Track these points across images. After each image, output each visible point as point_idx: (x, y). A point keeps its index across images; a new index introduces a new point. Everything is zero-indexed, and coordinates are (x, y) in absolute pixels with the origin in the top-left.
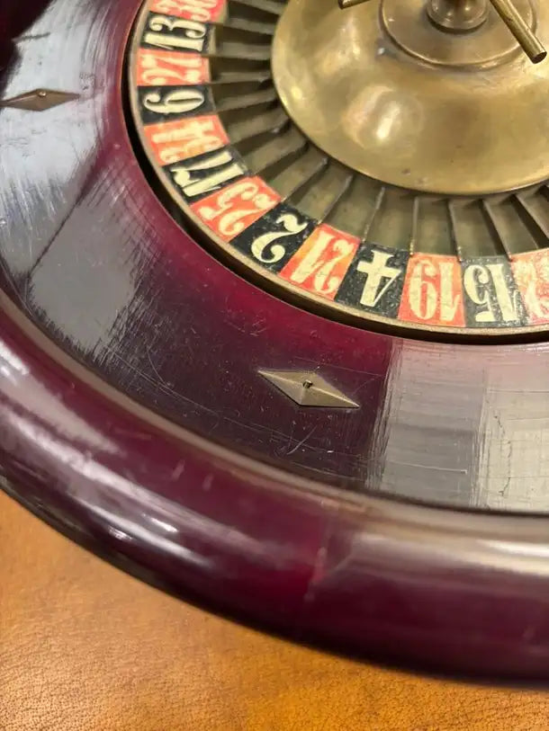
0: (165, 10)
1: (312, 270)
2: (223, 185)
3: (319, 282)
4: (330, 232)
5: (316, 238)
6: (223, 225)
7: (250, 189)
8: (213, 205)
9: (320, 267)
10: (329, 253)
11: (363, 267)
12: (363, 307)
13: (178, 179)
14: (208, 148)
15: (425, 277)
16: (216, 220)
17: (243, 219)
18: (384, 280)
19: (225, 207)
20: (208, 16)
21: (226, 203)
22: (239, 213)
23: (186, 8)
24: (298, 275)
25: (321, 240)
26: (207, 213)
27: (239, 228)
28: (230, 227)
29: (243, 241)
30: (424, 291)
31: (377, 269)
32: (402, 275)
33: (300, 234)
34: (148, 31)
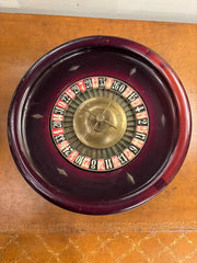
0: (120, 163)
1: (143, 116)
2: (141, 133)
3: (145, 114)
4: (137, 117)
6: (146, 129)
7: (138, 130)
10: (140, 115)
11: (139, 111)
13: (144, 138)
14: (137, 139)
15: (135, 104)
17: (143, 127)
20: (116, 157)
21: (143, 131)
23: (117, 161)
25: (139, 118)
26: (146, 131)
30: (137, 103)
31: (138, 109)
32: (137, 107)
33: (140, 120)
34: (125, 162)
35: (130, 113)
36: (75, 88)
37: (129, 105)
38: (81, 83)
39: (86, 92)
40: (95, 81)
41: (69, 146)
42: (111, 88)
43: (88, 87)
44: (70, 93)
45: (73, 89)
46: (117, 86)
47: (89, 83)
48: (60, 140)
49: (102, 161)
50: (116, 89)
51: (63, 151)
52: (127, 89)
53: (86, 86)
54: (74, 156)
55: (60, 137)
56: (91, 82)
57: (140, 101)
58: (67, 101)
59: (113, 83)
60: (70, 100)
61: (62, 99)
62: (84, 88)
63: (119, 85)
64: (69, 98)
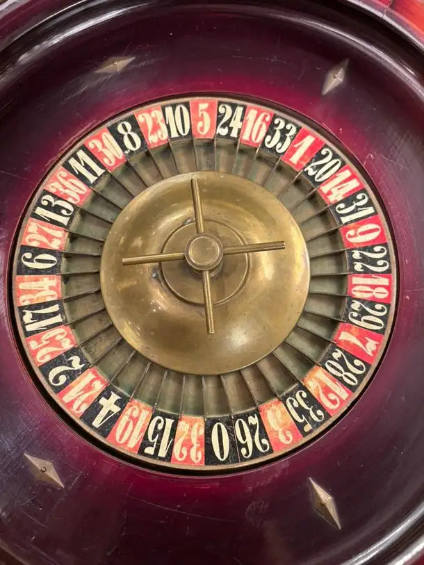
0: (53, 191)
2: (48, 328)
4: (94, 373)
5: (85, 376)
7: (62, 334)
8: (39, 341)
9: (80, 396)
10: (89, 387)
13: (24, 318)
15: (131, 417)
16: (37, 351)
17: (51, 353)
18: (110, 412)
19: (45, 343)
20: (78, 201)
21: (46, 340)
22: (51, 349)
23: (67, 191)
25: (89, 376)
27: (48, 359)
28: (43, 357)
29: (46, 368)
30: (128, 424)
31: (109, 405)
32: (120, 412)
33: (78, 371)
34: (39, 204)
36: (375, 316)
38: (371, 346)
40: (332, 397)
41: (239, 133)
42: (261, 414)
43: (337, 355)
44: (374, 287)
45: (378, 307)
46: (244, 438)
47: (347, 370)
48: (275, 131)
49: (110, 162)
50: (237, 423)
51: (242, 109)
52: (200, 455)
53: (345, 352)
54: (202, 119)
55: (282, 140)
56: (342, 377)
57: (120, 440)
58: (359, 254)
59: (268, 439)
60: (352, 265)
61: (377, 249)
62: (347, 342)
63: (241, 446)
64: (362, 270)
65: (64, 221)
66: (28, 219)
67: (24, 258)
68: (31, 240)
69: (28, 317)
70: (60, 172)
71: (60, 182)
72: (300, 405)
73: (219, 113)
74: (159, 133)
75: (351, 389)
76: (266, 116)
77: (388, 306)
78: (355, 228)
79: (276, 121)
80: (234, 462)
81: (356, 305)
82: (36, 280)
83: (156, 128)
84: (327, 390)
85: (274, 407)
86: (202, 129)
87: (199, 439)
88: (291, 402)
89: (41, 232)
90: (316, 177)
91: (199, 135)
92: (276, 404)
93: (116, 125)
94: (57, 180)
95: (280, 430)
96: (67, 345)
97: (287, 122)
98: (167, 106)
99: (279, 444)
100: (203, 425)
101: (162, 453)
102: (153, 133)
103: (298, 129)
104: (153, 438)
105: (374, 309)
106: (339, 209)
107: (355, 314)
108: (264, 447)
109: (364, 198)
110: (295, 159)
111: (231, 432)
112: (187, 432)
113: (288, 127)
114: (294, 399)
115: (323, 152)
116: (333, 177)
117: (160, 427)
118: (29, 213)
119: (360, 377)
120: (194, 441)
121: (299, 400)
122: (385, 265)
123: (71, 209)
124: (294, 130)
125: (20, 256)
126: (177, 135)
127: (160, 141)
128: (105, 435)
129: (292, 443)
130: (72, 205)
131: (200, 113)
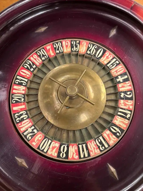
1: (128, 87)
2: (124, 109)
3: (129, 84)
4: (119, 89)
6: (131, 103)
7: (121, 105)
8: (129, 108)
9: (126, 86)
10: (123, 87)
11: (121, 81)
12: (128, 76)
14: (119, 117)
15: (117, 73)
16: (131, 105)
18: (121, 77)
19: (128, 106)
21: (127, 106)
22: (127, 103)
24: (130, 88)
25: (121, 89)
26: (131, 107)
27: (129, 101)
28: (130, 102)
29: (131, 99)
30: (119, 72)
31: (120, 79)
32: (119, 75)
33: (123, 93)
34: (105, 148)
35: (110, 84)
36: (41, 53)
37: (109, 74)
38: (49, 47)
39: (56, 58)
40: (67, 44)
41: (32, 127)
42: (86, 52)
43: (58, 52)
44: (35, 59)
45: (39, 54)
46: (94, 50)
47: (58, 47)
48: (21, 119)
49: (75, 147)
50: (93, 54)
51: (24, 134)
52: (106, 53)
53: (56, 51)
54: (38, 140)
55: (22, 115)
56: (61, 46)
57: (123, 69)
58: (31, 69)
59: (88, 46)
60: (35, 68)
61: (26, 67)
62: (53, 52)
63: (96, 49)
64: (34, 65)
65: (101, 138)
66: (112, 146)
67: (119, 134)
68: (115, 139)
69: (128, 116)
70: (93, 155)
71: (95, 151)
72: (75, 48)
73: (32, 138)
74: (54, 146)
75: (61, 42)
76: (20, 126)
77: (36, 52)
78: (26, 76)
79: (18, 121)
80: (100, 47)
81: (43, 59)
82: (120, 125)
83: (53, 148)
84: (67, 46)
85: (82, 52)
86: (40, 137)
87: (104, 57)
88: (77, 50)
89: (110, 139)
90: (23, 97)
91: (43, 135)
92: (80, 52)
93: (65, 158)
94: (95, 153)
95: (84, 46)
96: (122, 101)
97: (16, 119)
98: (45, 152)
99: (87, 43)
100: (101, 59)
101: (115, 60)
102: (56, 147)
103: (14, 114)
104: (115, 64)
105: (40, 55)
106: (25, 84)
107: (45, 57)
108: (91, 45)
109: (16, 82)
110: (23, 107)
111: (96, 53)
112: (106, 60)
113: (17, 117)
114: (76, 50)
115: (14, 102)
116: (18, 93)
117: (111, 66)
118: (110, 148)
119: (57, 43)
120: (105, 57)
121: (75, 49)
122: (28, 62)
123: (97, 140)
124: (16, 115)
125: (120, 136)
126: (49, 140)
127: (56, 143)
128: (126, 72)
129: (84, 41)
130: (95, 141)
131: (37, 142)
